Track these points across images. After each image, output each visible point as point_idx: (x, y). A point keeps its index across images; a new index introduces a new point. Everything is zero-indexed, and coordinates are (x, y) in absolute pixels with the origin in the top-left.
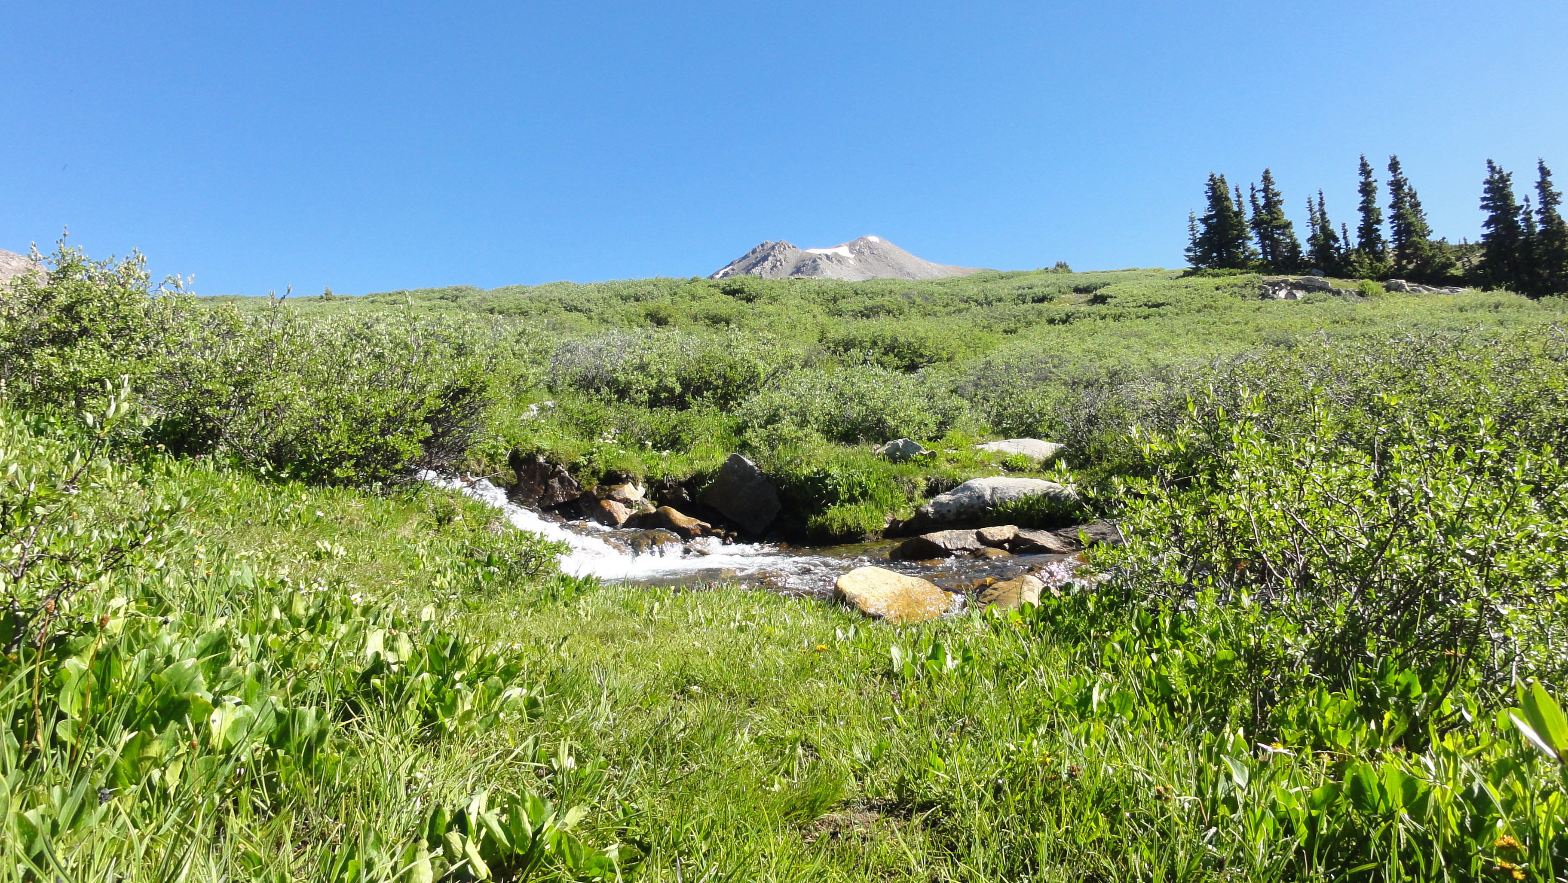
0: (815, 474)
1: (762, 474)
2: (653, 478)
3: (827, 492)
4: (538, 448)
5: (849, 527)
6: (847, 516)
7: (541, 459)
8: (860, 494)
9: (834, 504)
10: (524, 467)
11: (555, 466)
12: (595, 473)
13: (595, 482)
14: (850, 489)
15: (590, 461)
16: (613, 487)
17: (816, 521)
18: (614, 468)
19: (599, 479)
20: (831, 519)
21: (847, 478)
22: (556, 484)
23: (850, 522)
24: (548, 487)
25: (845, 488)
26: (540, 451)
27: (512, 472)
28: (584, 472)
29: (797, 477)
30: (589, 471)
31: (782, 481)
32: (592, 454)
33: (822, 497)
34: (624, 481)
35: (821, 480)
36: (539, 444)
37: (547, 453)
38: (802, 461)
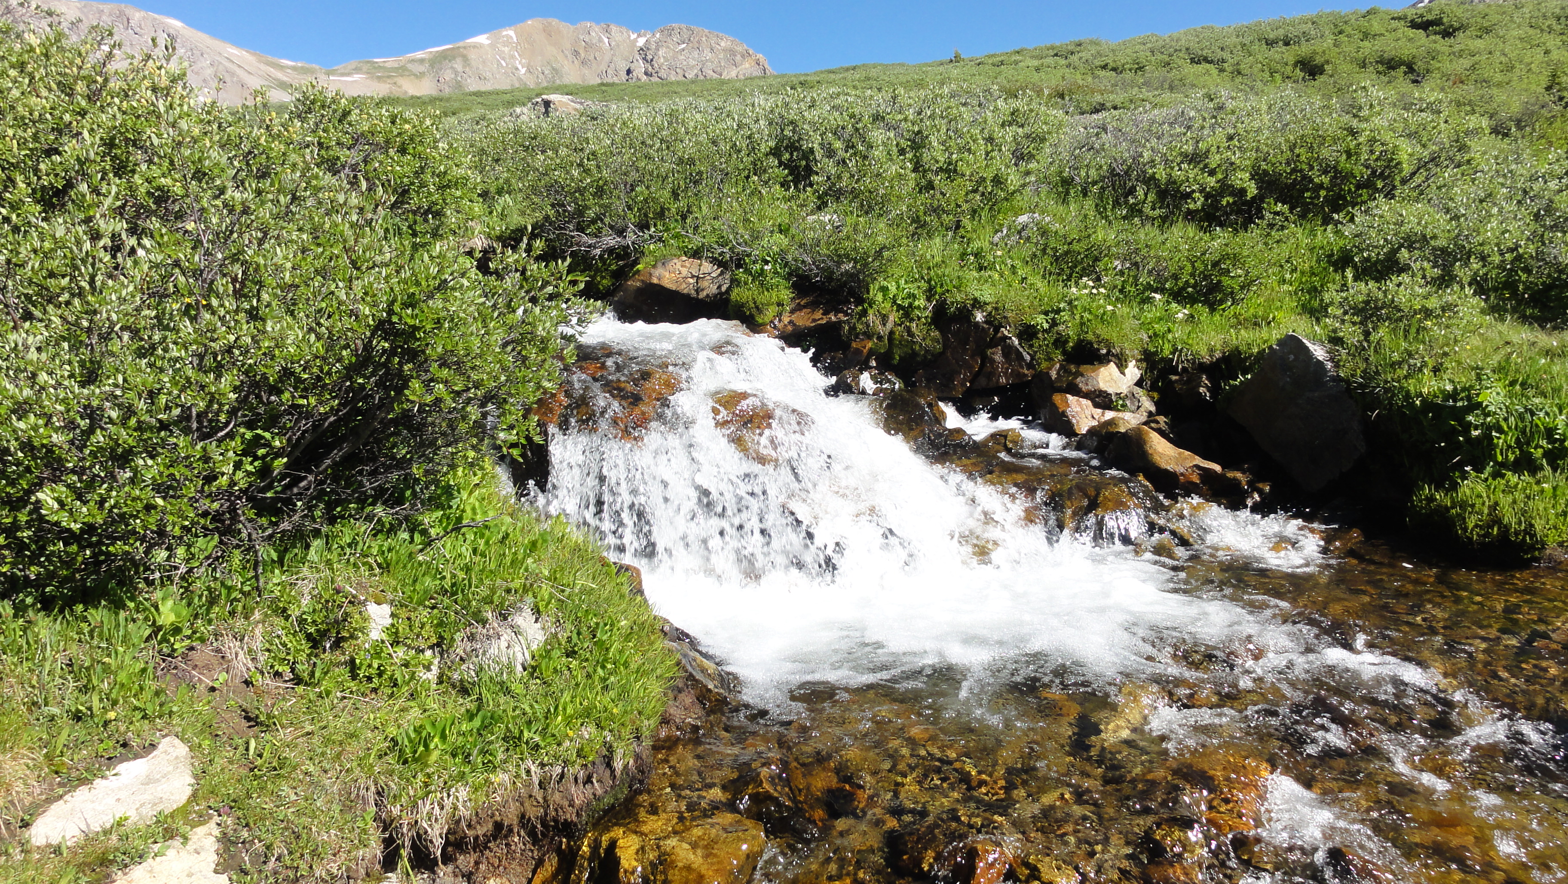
0: (1448, 396)
1: (1337, 379)
2: (1156, 353)
3: (1469, 439)
4: (975, 300)
5: (1505, 530)
6: (1505, 501)
7: (979, 317)
8: (1547, 454)
9: (1479, 470)
10: (955, 327)
11: (997, 329)
12: (1060, 342)
13: (1058, 357)
14: (1524, 440)
15: (1054, 324)
16: (1083, 368)
17: (1431, 499)
18: (1090, 337)
19: (1064, 353)
20: (1463, 505)
21: (1521, 417)
22: (998, 357)
23: (1509, 517)
24: (985, 359)
25: (1511, 438)
26: (977, 304)
27: (936, 334)
28: (1043, 341)
29: (1408, 395)
30: (1051, 338)
31: (1373, 401)
32: (1058, 311)
33: (1456, 449)
34: (1103, 360)
35: (1460, 414)
36: (977, 294)
37: (989, 308)
38: (1424, 364)
